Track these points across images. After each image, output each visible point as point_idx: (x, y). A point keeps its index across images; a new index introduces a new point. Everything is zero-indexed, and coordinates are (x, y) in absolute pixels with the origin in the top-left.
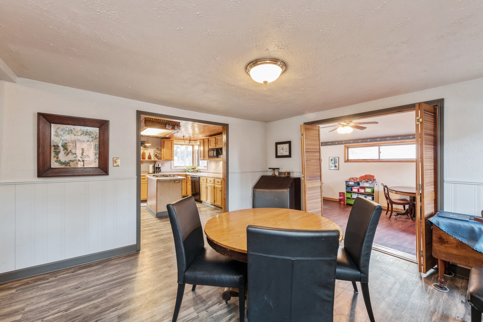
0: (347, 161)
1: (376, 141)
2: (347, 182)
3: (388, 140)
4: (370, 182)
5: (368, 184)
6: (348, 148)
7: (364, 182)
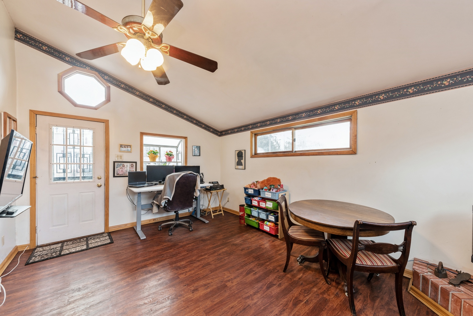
0: (256, 155)
1: (288, 121)
2: (246, 189)
3: (304, 118)
4: (274, 191)
5: (270, 194)
6: (256, 135)
7: (265, 190)
